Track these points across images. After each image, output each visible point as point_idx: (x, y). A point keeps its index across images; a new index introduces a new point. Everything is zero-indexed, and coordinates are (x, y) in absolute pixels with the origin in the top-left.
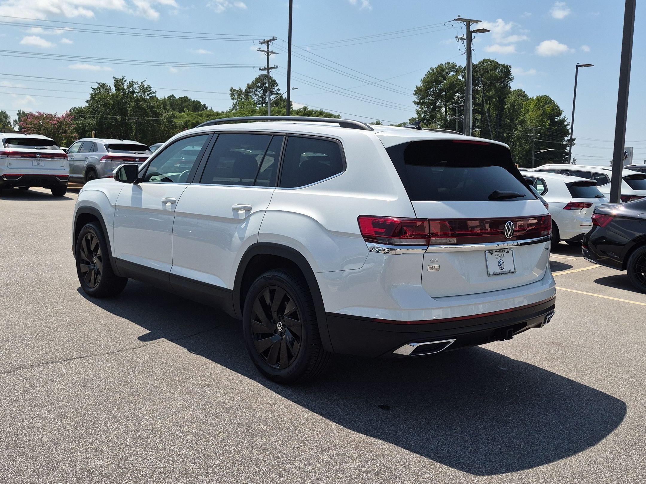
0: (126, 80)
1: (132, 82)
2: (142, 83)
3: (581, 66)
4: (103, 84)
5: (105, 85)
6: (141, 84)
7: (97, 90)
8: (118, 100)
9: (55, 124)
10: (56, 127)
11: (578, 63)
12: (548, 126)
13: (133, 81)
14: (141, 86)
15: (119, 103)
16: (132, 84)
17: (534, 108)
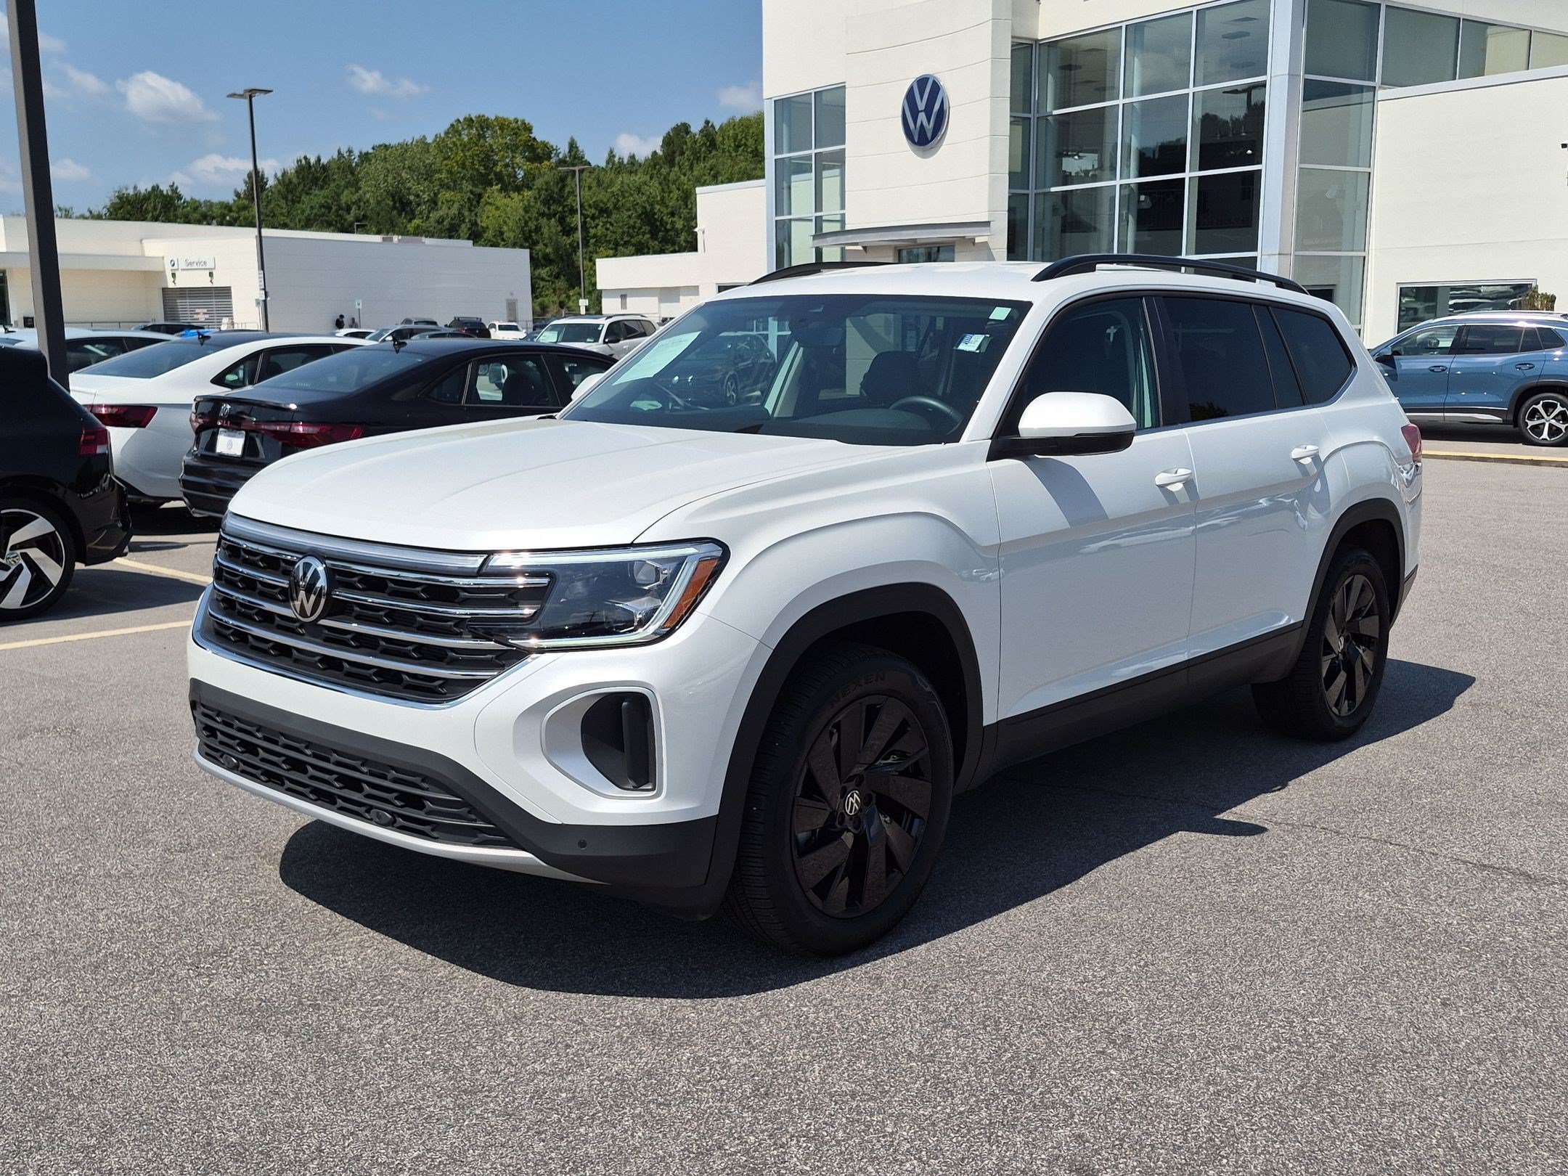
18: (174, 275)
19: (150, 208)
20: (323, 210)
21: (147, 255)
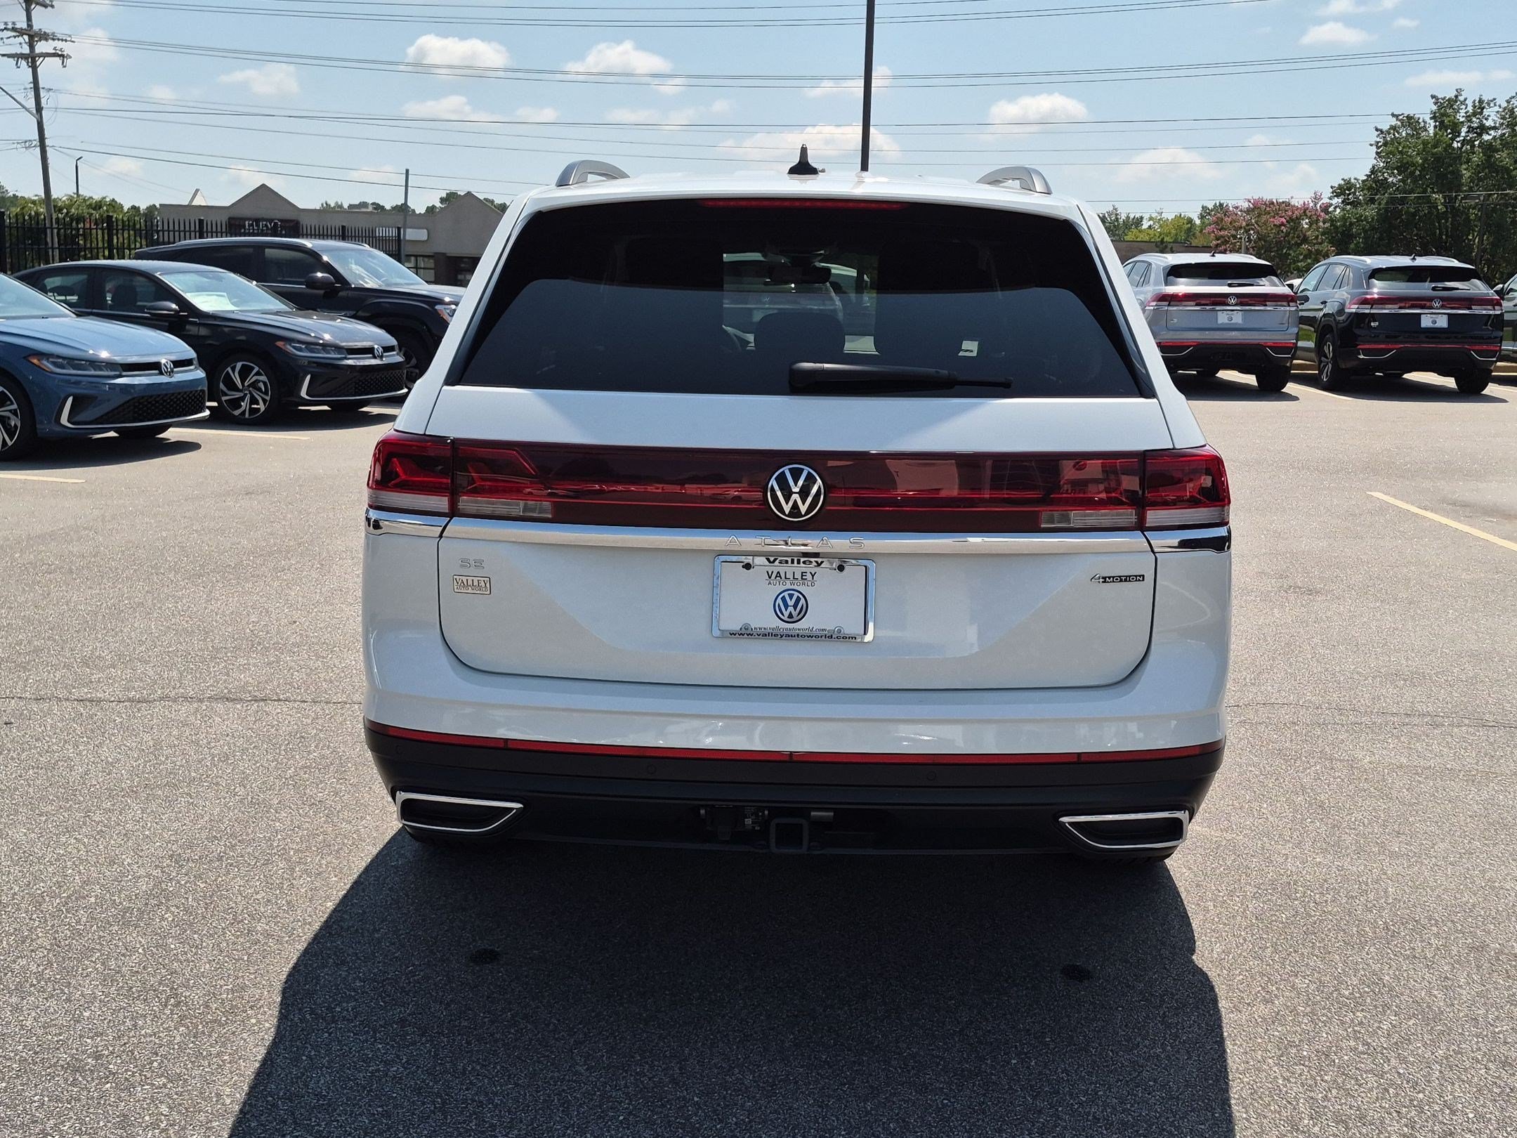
0: (1465, 100)
1: (1481, 101)
2: (1508, 102)
4: (1408, 117)
5: (1412, 118)
6: (1506, 105)
7: (1389, 134)
8: (1436, 153)
9: (1282, 224)
10: (1284, 231)
13: (1483, 98)
14: (1505, 109)
15: (1438, 159)
16: (1480, 107)
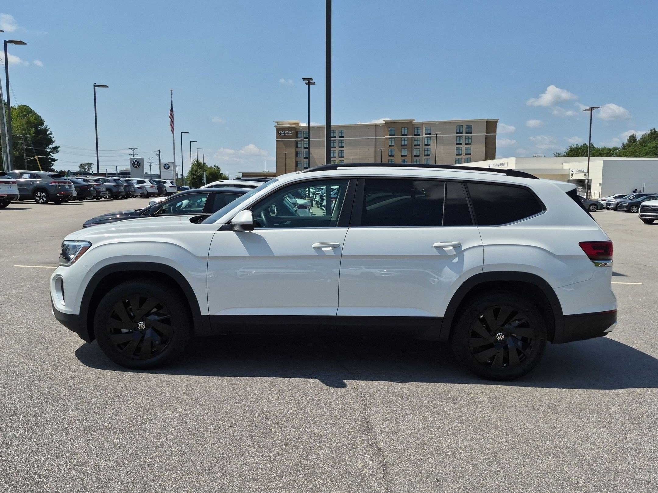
3: (98, 86)
11: (95, 84)
12: (33, 135)
17: (17, 116)
18: (572, 175)
19: (581, 152)
20: (654, 149)
21: (564, 168)
